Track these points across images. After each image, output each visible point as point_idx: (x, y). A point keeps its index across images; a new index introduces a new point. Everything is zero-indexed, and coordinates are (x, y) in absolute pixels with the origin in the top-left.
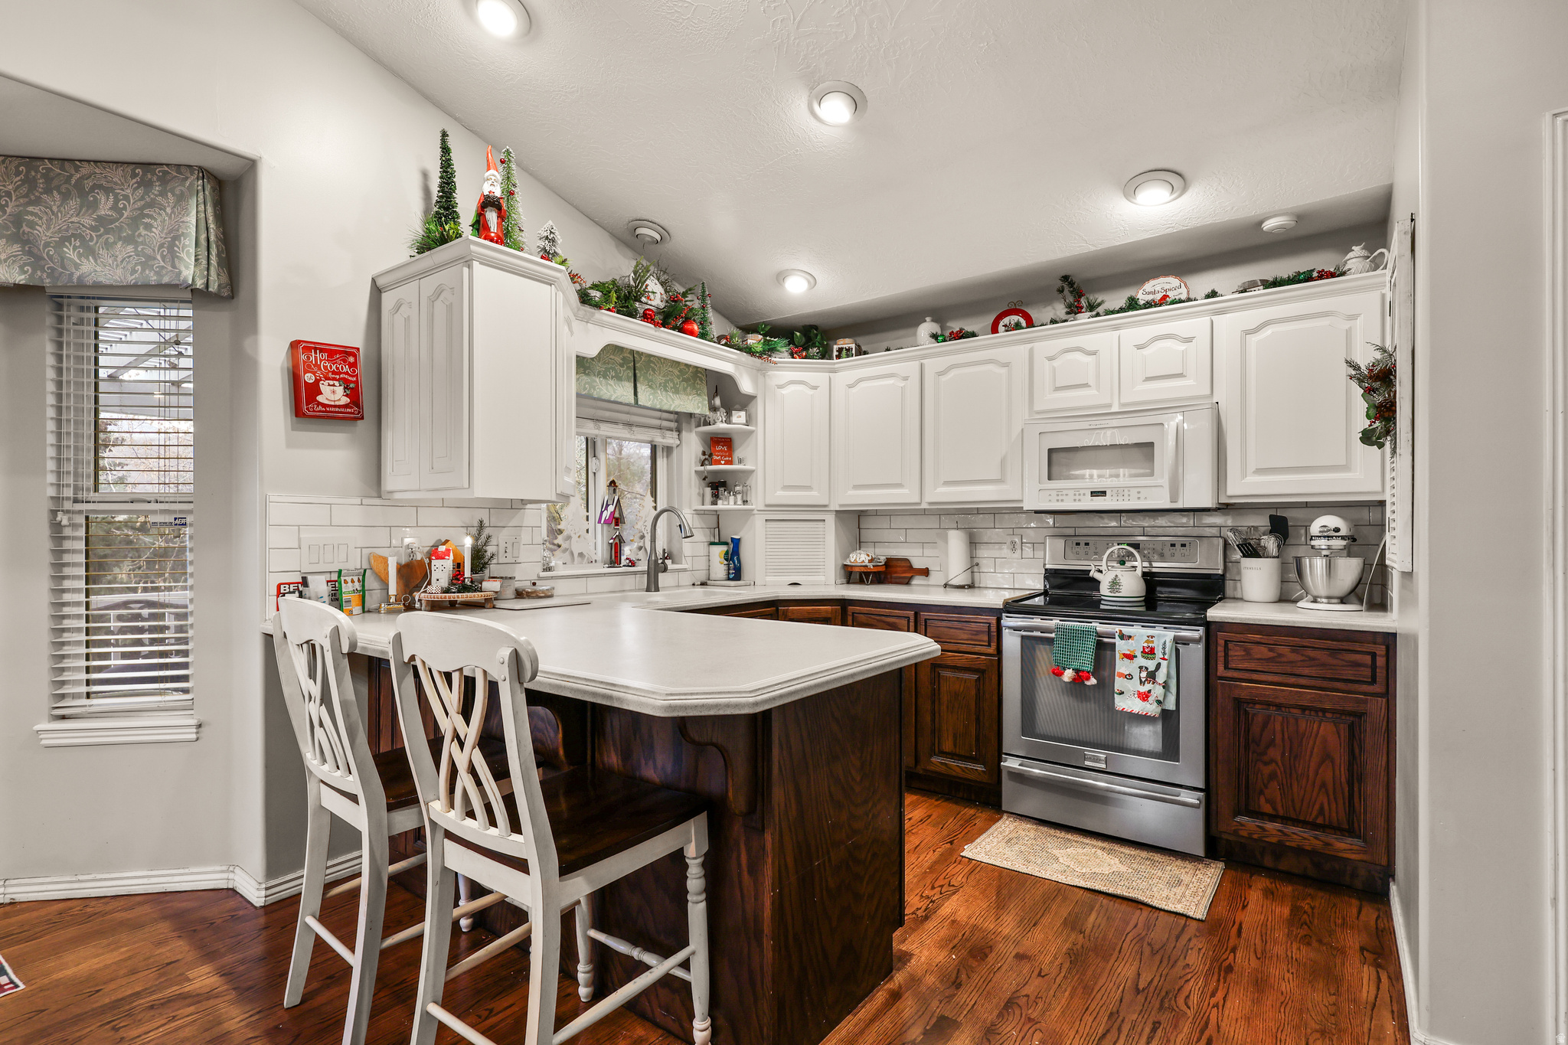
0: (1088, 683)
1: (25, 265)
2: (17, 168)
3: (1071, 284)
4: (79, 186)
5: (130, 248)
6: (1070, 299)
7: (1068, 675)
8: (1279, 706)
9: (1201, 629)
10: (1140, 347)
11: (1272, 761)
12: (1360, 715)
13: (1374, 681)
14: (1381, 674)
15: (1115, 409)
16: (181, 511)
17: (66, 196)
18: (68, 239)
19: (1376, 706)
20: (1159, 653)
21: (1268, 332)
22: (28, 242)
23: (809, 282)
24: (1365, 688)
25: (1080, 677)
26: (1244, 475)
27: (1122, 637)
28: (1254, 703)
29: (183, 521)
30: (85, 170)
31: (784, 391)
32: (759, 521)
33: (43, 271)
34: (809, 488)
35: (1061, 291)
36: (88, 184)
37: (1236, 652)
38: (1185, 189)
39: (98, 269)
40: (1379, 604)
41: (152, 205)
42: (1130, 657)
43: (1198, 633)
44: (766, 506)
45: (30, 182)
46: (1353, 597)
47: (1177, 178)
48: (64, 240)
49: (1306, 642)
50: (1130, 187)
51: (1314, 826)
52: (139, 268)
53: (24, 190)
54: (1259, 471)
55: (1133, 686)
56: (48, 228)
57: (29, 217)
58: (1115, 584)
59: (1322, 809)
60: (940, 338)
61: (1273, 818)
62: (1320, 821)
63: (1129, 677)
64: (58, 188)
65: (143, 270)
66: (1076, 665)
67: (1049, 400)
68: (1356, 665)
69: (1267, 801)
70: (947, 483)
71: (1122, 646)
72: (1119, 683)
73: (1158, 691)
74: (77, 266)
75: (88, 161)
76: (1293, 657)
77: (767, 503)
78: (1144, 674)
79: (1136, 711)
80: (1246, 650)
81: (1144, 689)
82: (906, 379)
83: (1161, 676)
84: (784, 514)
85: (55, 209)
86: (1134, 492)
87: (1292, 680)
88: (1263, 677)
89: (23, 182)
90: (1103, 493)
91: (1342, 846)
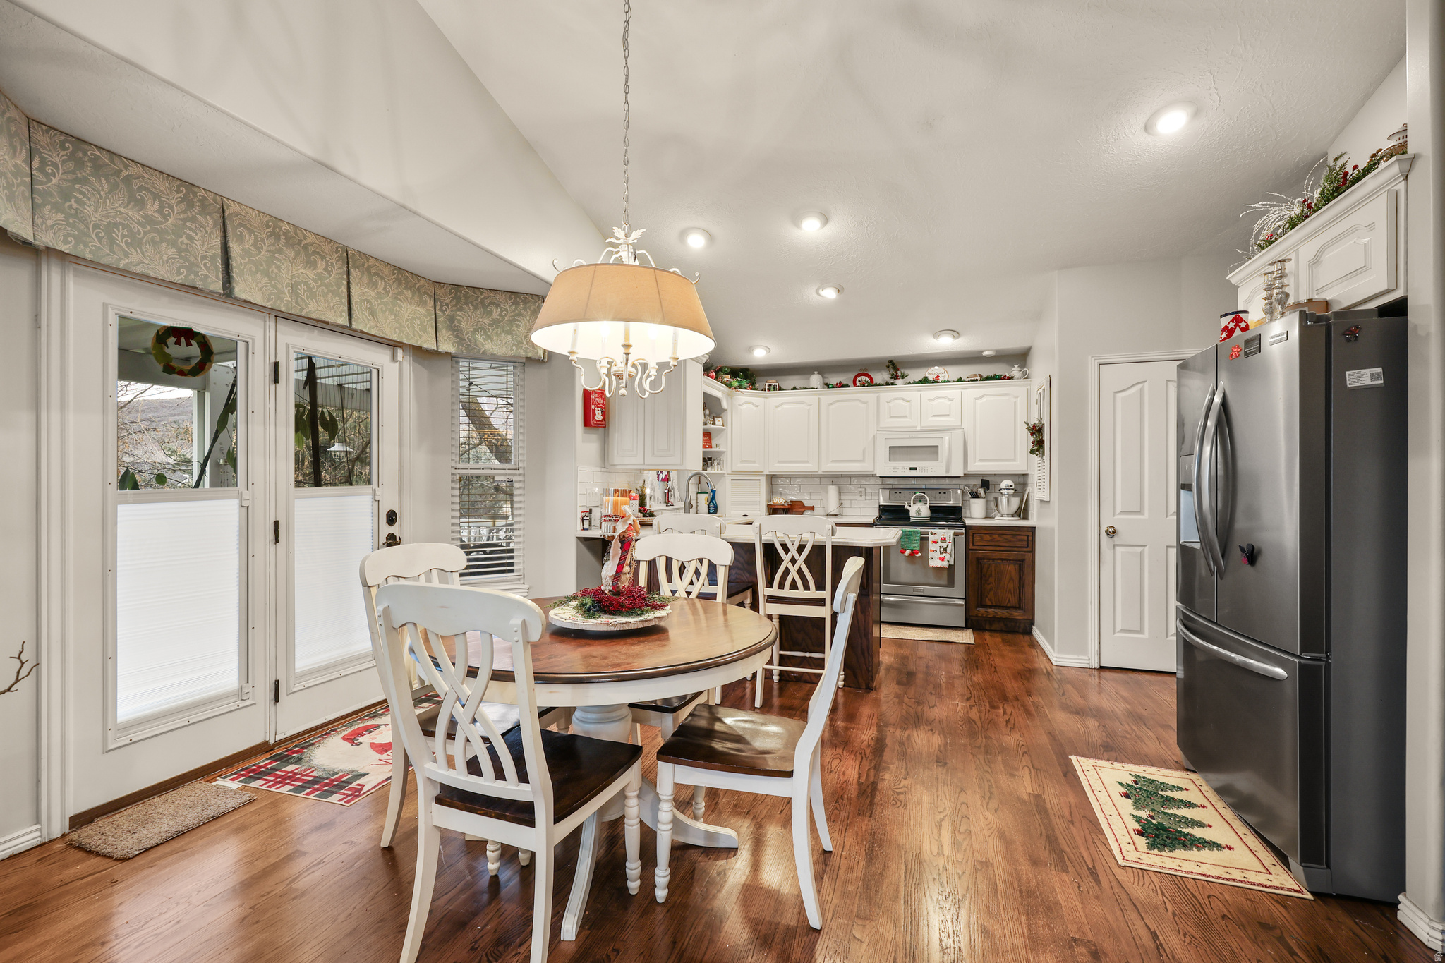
0: (917, 555)
1: (455, 342)
2: (450, 290)
3: (893, 364)
4: (482, 302)
5: (509, 337)
6: (892, 371)
7: (908, 552)
8: (993, 560)
9: (964, 529)
10: (931, 401)
11: (991, 583)
12: (1023, 561)
13: (1028, 547)
14: (1030, 545)
15: (919, 428)
16: (509, 474)
17: (476, 307)
18: (477, 330)
19: (1028, 556)
20: (948, 540)
21: (985, 399)
22: (457, 330)
23: (766, 351)
24: (1025, 549)
25: (913, 552)
26: (975, 462)
27: (932, 534)
28: (984, 559)
29: (511, 480)
30: (486, 294)
31: (742, 408)
32: (728, 480)
33: (463, 346)
34: (754, 462)
35: (888, 367)
36: (488, 301)
37: (977, 538)
38: (958, 337)
39: (493, 347)
40: (1025, 517)
41: (519, 314)
42: (935, 542)
43: (963, 530)
44: (732, 471)
45: (457, 299)
46: (1015, 515)
47: (956, 333)
48: (476, 330)
49: (1004, 532)
50: (936, 335)
51: (1006, 608)
52: (514, 347)
53: (454, 302)
54: (981, 460)
55: (938, 555)
56: (467, 324)
57: (458, 318)
58: (918, 512)
59: (1009, 600)
60: (830, 386)
61: (991, 607)
62: (1009, 605)
63: (935, 551)
64: (472, 303)
65: (517, 349)
66: (912, 547)
67: (887, 422)
68: (1022, 540)
69: (989, 600)
70: (833, 461)
71: (932, 538)
72: (931, 554)
73: (948, 556)
74: (483, 345)
75: (486, 289)
76: (999, 539)
77: (734, 469)
78: (942, 550)
79: (939, 566)
80: (981, 537)
81: (942, 556)
82: (810, 405)
83: (949, 550)
84: (743, 476)
85: (470, 313)
86: (929, 468)
87: (998, 548)
88: (988, 548)
89: (454, 298)
90: (916, 469)
91: (1017, 614)
